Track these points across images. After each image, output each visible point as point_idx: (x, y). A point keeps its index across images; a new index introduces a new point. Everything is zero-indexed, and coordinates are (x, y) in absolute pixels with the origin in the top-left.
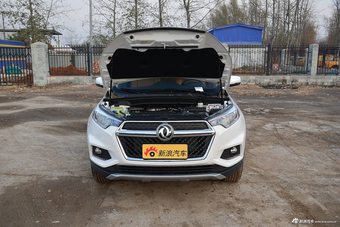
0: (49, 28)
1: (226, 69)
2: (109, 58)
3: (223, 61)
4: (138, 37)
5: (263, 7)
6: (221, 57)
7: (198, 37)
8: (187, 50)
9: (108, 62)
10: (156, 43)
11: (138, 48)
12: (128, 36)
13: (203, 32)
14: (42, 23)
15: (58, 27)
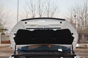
0: (4, 28)
1: (74, 40)
2: (15, 34)
3: (73, 36)
4: (29, 23)
5: (75, 22)
6: (73, 34)
7: (61, 23)
8: (55, 30)
9: (14, 36)
10: (39, 26)
11: (29, 29)
12: (24, 22)
13: (64, 20)
14: (2, 27)
15: (7, 28)
